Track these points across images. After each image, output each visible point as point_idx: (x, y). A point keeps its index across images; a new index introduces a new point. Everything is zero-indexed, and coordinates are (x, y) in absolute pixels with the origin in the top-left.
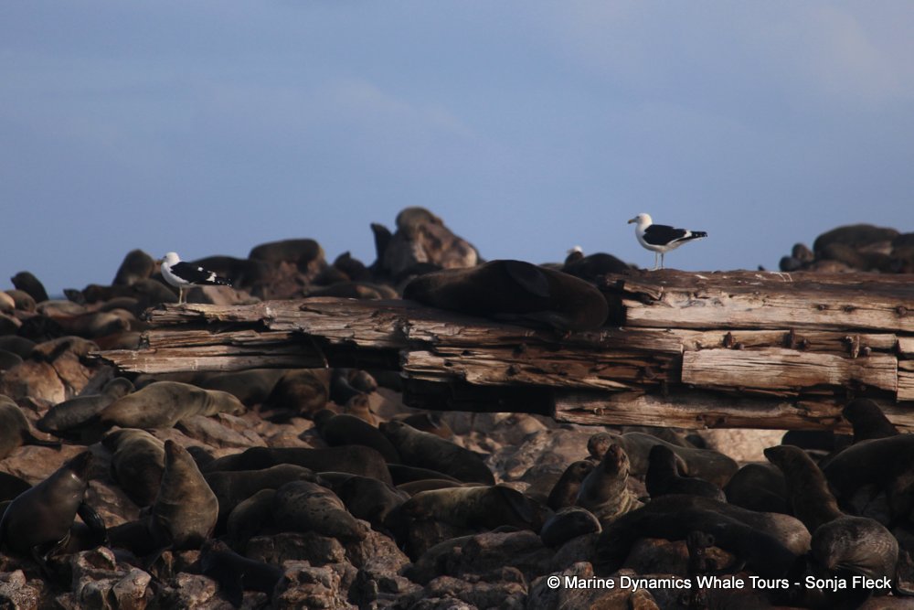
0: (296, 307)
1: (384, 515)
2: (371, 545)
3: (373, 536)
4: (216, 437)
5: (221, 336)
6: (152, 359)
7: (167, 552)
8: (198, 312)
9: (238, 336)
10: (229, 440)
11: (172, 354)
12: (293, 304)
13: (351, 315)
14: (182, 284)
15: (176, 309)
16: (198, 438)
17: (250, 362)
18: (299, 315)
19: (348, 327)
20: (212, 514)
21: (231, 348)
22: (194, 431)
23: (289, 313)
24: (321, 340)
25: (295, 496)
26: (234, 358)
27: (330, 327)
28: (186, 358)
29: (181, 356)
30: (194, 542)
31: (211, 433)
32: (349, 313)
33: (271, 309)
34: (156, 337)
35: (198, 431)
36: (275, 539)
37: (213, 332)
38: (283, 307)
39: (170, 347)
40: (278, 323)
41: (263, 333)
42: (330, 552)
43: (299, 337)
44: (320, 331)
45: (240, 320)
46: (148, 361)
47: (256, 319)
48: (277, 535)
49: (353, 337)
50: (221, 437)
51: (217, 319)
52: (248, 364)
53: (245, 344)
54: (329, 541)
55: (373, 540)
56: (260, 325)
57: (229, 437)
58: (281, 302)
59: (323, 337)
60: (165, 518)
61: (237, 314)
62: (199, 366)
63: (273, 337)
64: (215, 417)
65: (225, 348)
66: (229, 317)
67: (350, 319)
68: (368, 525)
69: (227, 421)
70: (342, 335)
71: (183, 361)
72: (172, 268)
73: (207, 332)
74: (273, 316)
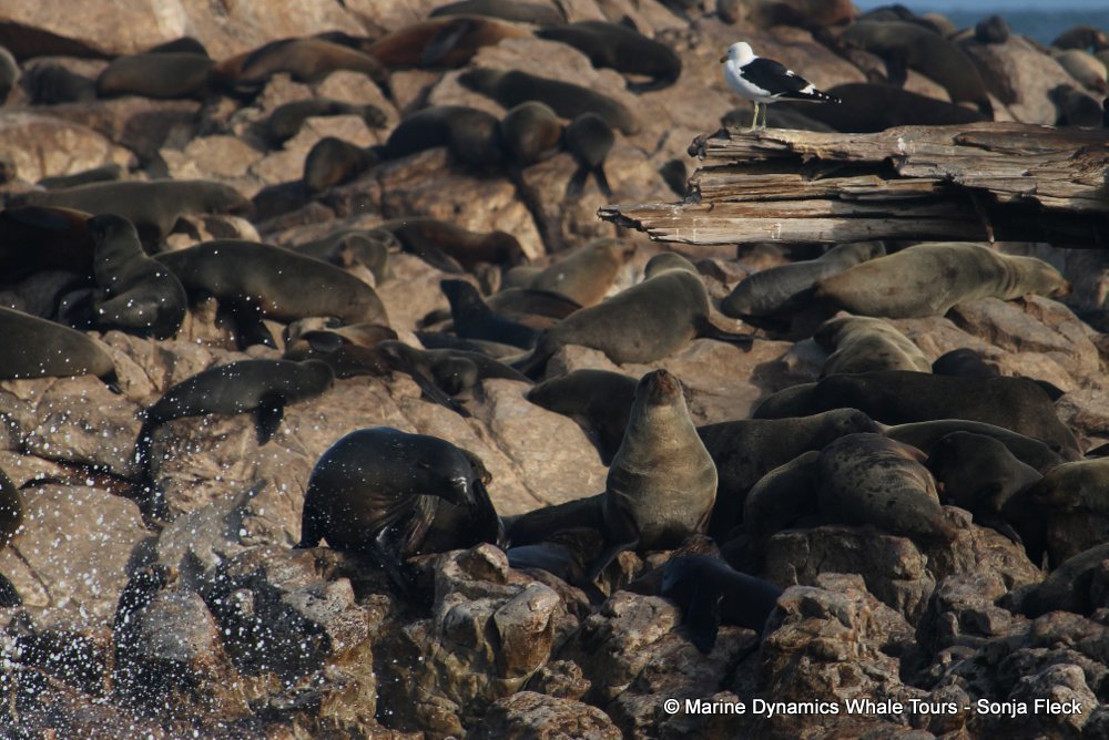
0: (948, 138)
1: (1001, 500)
2: (970, 551)
3: (975, 535)
4: (1011, 333)
5: (820, 184)
6: (706, 219)
7: (626, 553)
8: (783, 143)
9: (849, 184)
10: (1031, 340)
11: (737, 213)
12: (943, 132)
13: (1040, 154)
14: (758, 95)
15: (747, 137)
16: (982, 335)
17: (869, 228)
18: (953, 152)
19: (1028, 174)
20: (706, 494)
21: (836, 203)
22: (976, 322)
23: (936, 148)
24: (983, 195)
25: (852, 462)
26: (843, 222)
27: (999, 173)
28: (762, 220)
29: (753, 216)
30: (672, 537)
31: (1004, 327)
32: (1037, 150)
33: (906, 141)
34: (712, 183)
35: (982, 323)
36: (810, 535)
37: (811, 177)
38: (928, 139)
39: (736, 201)
40: (913, 164)
41: (891, 181)
42: (898, 561)
43: (949, 190)
44: (980, 179)
45: (852, 159)
46: (698, 223)
47: (881, 157)
48: (816, 530)
49: (1034, 192)
50: (1020, 334)
51: (817, 157)
52: (867, 233)
53: (861, 198)
54: (899, 543)
55: (974, 543)
56: (886, 168)
57: (1033, 334)
58: (925, 128)
59: (985, 190)
60: (625, 495)
61: (848, 148)
62: (783, 234)
63: (909, 187)
64: (1019, 301)
65: (829, 204)
66: (835, 153)
67: (1035, 160)
68: (968, 516)
69: (1037, 307)
70: (1017, 188)
71: (757, 225)
72: (742, 69)
73: (798, 177)
74: (908, 152)
